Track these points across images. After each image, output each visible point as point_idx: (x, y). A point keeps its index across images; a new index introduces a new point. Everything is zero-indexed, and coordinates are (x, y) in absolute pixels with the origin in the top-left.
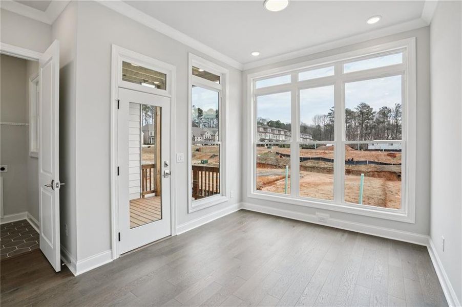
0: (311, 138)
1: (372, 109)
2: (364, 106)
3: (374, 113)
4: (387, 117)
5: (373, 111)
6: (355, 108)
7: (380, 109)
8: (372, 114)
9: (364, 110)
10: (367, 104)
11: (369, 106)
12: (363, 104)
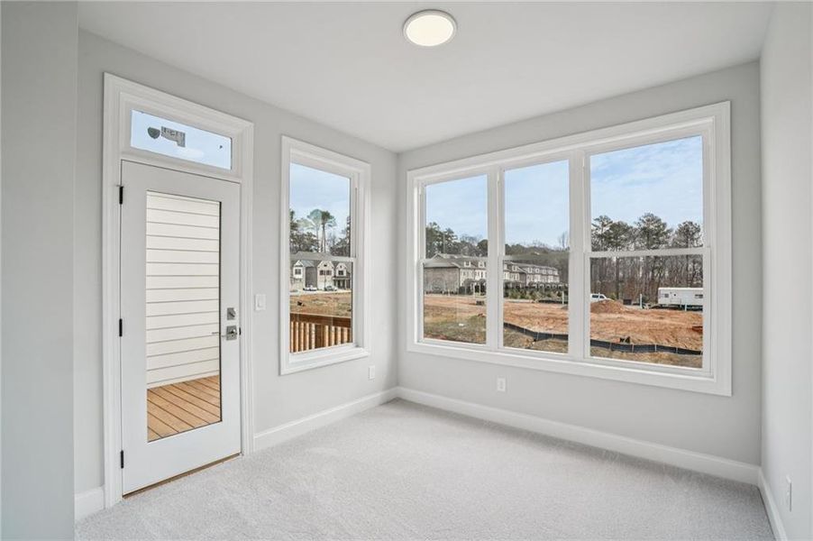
0: (556, 274)
1: (664, 225)
2: (652, 219)
3: (669, 231)
4: (693, 239)
5: (668, 228)
6: (635, 223)
7: (680, 225)
8: (665, 233)
9: (651, 227)
10: (655, 215)
11: (659, 220)
12: (649, 215)
